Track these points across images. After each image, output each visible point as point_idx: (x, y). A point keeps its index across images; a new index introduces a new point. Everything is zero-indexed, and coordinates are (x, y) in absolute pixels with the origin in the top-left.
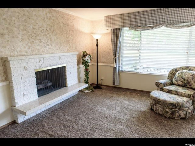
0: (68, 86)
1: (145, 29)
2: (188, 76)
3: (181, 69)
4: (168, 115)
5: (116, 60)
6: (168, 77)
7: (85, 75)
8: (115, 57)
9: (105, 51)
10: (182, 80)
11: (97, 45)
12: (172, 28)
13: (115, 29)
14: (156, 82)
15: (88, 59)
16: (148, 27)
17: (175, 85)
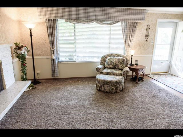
0: (7, 88)
1: (81, 22)
2: (116, 60)
3: (108, 56)
4: (114, 91)
5: (54, 52)
6: (101, 63)
7: (22, 71)
8: (53, 48)
9: (38, 43)
10: (112, 64)
11: (31, 35)
12: (101, 24)
13: (50, 19)
14: (97, 68)
15: (24, 52)
16: (83, 21)
17: (107, 68)
